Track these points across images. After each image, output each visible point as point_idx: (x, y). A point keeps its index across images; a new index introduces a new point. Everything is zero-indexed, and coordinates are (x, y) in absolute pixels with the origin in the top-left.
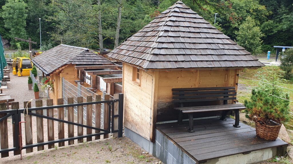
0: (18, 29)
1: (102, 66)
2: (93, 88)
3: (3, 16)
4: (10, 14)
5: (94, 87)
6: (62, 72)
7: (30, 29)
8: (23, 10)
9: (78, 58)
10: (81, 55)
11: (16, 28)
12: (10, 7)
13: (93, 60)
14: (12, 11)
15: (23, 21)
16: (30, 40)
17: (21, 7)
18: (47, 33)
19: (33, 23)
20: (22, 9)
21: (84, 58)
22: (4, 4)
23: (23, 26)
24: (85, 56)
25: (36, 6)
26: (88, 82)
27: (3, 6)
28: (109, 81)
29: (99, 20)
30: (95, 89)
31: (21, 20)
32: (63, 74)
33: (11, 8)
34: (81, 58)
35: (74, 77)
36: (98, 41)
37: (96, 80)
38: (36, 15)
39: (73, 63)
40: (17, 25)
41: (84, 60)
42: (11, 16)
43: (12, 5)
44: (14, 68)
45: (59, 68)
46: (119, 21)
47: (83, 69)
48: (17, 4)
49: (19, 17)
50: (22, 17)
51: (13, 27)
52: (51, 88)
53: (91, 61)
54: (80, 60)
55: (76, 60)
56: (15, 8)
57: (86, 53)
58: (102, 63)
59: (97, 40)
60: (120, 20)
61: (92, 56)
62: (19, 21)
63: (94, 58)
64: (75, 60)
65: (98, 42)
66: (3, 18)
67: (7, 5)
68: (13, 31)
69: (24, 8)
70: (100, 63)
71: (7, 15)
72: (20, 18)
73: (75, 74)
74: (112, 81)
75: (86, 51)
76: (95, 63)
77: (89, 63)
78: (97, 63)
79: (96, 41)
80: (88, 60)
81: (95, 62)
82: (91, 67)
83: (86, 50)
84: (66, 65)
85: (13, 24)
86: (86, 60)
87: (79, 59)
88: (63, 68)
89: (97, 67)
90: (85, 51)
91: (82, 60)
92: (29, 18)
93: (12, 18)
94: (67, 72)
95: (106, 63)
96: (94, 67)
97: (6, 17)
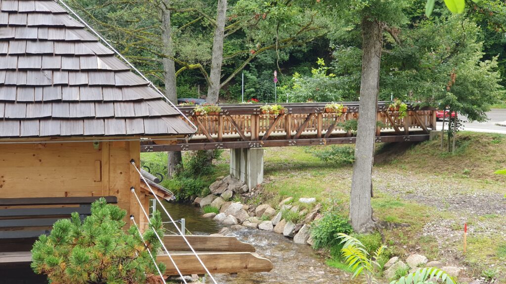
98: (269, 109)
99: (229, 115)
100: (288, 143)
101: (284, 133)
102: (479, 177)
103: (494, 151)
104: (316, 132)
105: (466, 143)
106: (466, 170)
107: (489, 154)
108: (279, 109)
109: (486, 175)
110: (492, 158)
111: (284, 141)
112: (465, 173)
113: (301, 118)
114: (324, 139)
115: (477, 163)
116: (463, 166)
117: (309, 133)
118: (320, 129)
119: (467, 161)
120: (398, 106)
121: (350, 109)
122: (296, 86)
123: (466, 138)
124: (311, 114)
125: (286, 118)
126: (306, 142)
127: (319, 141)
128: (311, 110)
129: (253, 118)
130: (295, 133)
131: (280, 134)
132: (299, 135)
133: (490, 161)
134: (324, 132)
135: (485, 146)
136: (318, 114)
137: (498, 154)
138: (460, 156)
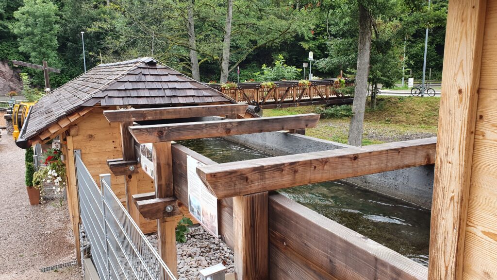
0: (44, 54)
1: (198, 110)
2: (160, 197)
3: (16, 31)
4: (27, 26)
5: (163, 192)
6: (73, 132)
7: (68, 54)
8: (51, 17)
9: (122, 87)
10: (132, 78)
11: (40, 53)
12: (28, 12)
13: (168, 93)
14: (31, 20)
15: (52, 38)
16: (45, 64)
17: (46, 11)
18: (91, 53)
19: (73, 43)
20: (49, 16)
21: (141, 86)
22: (17, 9)
23: (51, 47)
24: (143, 78)
25: (77, 12)
26: (146, 168)
27: (15, 12)
28: (239, 186)
29: (190, 24)
30: (169, 203)
31: (48, 36)
32: (75, 138)
33: (29, 15)
34: (129, 86)
35: (113, 145)
36: (190, 66)
37: (174, 163)
38: (77, 28)
39: (103, 103)
40: (41, 45)
41: (142, 93)
42: (29, 29)
43: (31, 10)
44: (16, 126)
45: (60, 119)
46: (229, 22)
47: (133, 119)
48: (39, 7)
49: (44, 31)
50: (50, 31)
51: (34, 49)
52: (59, 178)
53: (161, 93)
54: (128, 94)
55: (116, 94)
56: (36, 14)
57: (146, 72)
58: (197, 101)
59: (187, 64)
60: (231, 21)
61: (164, 79)
62: (44, 39)
63: (171, 85)
64: (110, 94)
65: (189, 68)
66: (16, 33)
67: (21, 10)
68: (35, 57)
69: (52, 13)
70: (191, 100)
71: (22, 28)
72: (47, 33)
73: (116, 138)
74: (256, 186)
75: (147, 64)
76: (174, 101)
77: (158, 101)
78: (182, 100)
79: (186, 66)
80: (153, 93)
81: (176, 98)
82: (161, 112)
83: (146, 62)
84: (80, 108)
85: (35, 45)
86: (147, 93)
87: (126, 90)
88: (73, 119)
89: (179, 111)
90: (143, 65)
91: (134, 94)
92: (65, 34)
93: (32, 34)
94: (91, 132)
95: (210, 100)
96: (168, 112)
97: (21, 32)
98: (266, 85)
99: (241, 89)
100: (277, 106)
101: (274, 100)
102: (397, 123)
103: (402, 107)
104: (292, 99)
105: (383, 102)
106: (387, 119)
107: (399, 109)
108: (272, 85)
109: (401, 121)
110: (402, 111)
111: (274, 105)
112: (387, 121)
113: (283, 90)
114: (298, 103)
115: (393, 114)
116: (384, 116)
117: (288, 99)
118: (295, 97)
119: (386, 113)
120: (340, 81)
121: (312, 84)
122: (266, 72)
123: (382, 99)
124: (289, 88)
125: (275, 91)
126: (287, 105)
127: (294, 105)
128: (290, 85)
129: (256, 90)
130: (280, 100)
131: (271, 101)
132: (282, 101)
133: (401, 112)
134: (297, 99)
135: (395, 104)
136: (294, 87)
137: (405, 108)
138: (380, 110)
